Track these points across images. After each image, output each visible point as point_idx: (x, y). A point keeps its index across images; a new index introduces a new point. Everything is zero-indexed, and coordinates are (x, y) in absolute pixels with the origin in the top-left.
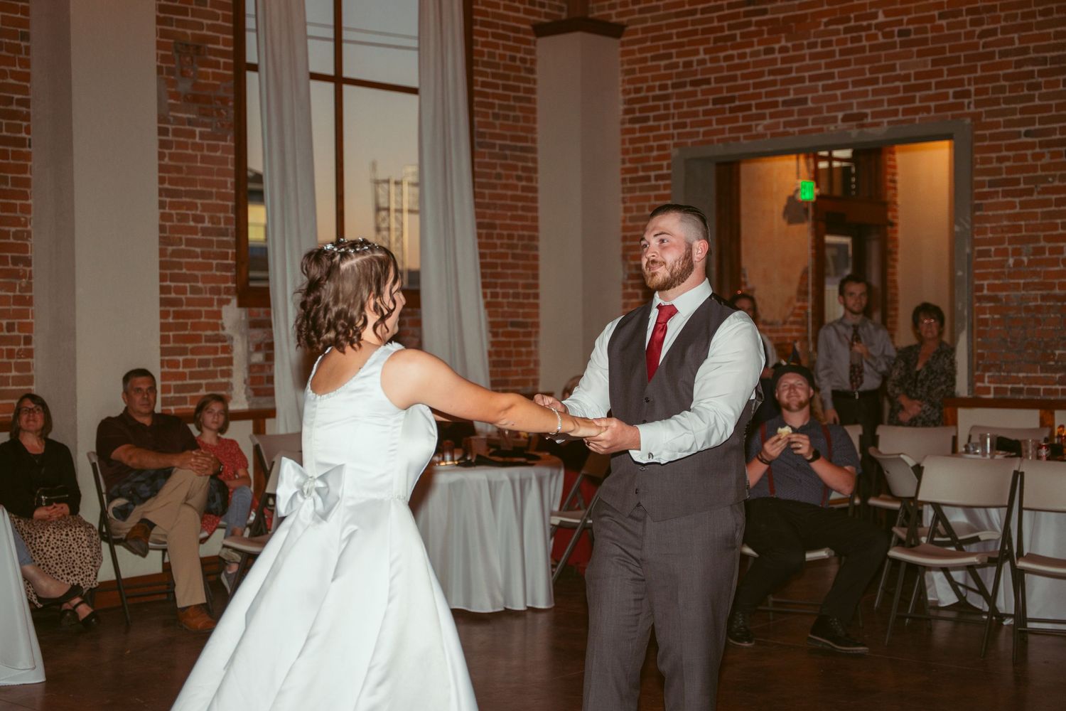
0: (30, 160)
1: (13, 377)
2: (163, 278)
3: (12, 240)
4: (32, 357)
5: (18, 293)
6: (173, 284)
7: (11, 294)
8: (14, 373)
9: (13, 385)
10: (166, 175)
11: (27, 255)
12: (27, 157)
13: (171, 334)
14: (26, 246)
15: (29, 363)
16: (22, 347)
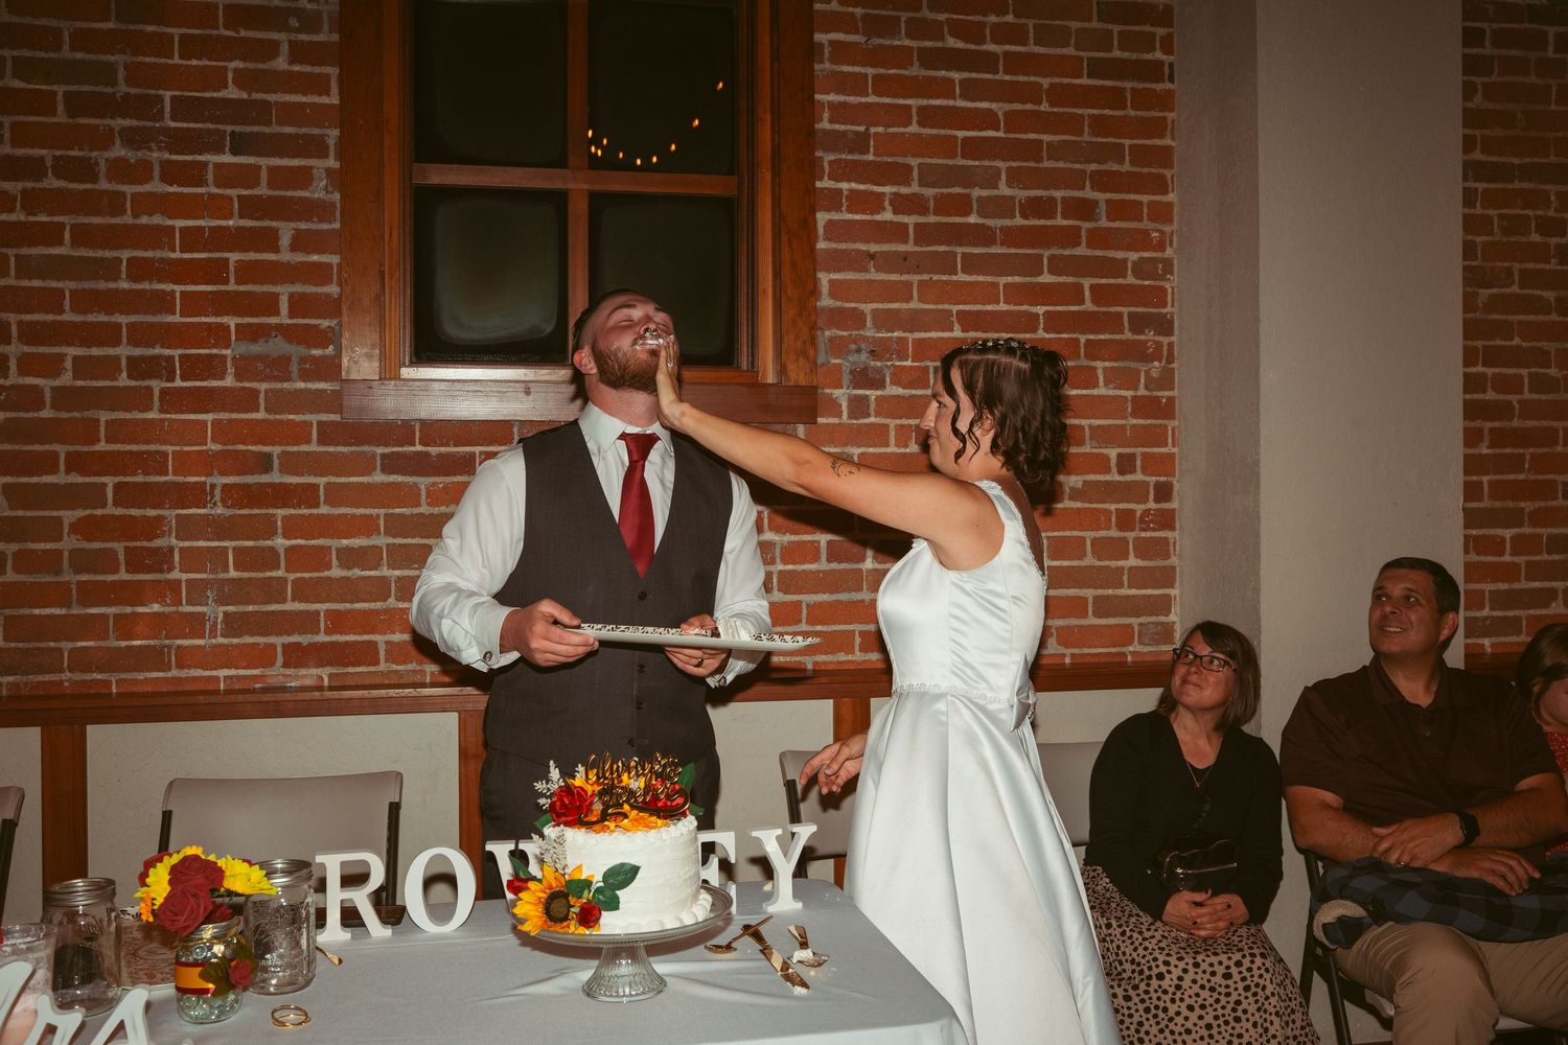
0: (1172, 111)
1: (1131, 568)
2: (1469, 358)
3: (1131, 280)
4: (1173, 528)
5: (1142, 392)
6: (1490, 371)
7: (1129, 394)
8: (1133, 561)
9: (1130, 587)
10: (1477, 133)
11: (1164, 311)
12: (1166, 101)
13: (1485, 479)
14: (1163, 290)
15: (1166, 539)
16: (1152, 505)
